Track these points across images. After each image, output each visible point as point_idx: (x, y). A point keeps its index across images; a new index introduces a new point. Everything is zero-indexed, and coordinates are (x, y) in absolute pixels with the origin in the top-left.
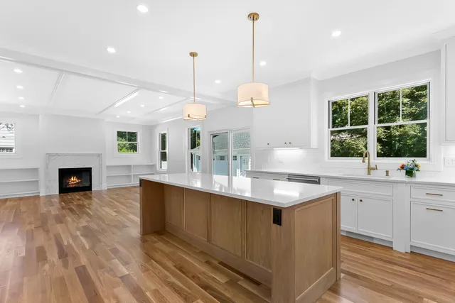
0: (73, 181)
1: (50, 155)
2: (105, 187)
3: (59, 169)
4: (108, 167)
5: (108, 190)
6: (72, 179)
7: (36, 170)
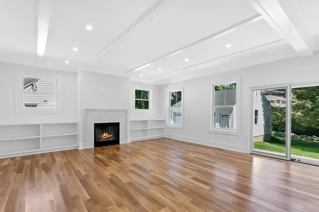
0: (105, 136)
1: (87, 110)
2: (129, 141)
3: (95, 124)
4: (131, 122)
5: (132, 143)
6: (104, 135)
7: (75, 125)
